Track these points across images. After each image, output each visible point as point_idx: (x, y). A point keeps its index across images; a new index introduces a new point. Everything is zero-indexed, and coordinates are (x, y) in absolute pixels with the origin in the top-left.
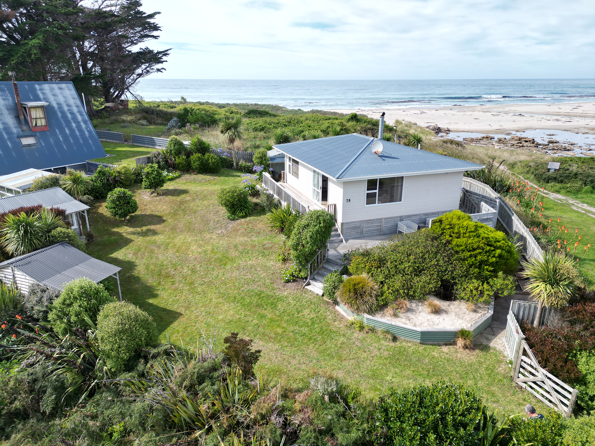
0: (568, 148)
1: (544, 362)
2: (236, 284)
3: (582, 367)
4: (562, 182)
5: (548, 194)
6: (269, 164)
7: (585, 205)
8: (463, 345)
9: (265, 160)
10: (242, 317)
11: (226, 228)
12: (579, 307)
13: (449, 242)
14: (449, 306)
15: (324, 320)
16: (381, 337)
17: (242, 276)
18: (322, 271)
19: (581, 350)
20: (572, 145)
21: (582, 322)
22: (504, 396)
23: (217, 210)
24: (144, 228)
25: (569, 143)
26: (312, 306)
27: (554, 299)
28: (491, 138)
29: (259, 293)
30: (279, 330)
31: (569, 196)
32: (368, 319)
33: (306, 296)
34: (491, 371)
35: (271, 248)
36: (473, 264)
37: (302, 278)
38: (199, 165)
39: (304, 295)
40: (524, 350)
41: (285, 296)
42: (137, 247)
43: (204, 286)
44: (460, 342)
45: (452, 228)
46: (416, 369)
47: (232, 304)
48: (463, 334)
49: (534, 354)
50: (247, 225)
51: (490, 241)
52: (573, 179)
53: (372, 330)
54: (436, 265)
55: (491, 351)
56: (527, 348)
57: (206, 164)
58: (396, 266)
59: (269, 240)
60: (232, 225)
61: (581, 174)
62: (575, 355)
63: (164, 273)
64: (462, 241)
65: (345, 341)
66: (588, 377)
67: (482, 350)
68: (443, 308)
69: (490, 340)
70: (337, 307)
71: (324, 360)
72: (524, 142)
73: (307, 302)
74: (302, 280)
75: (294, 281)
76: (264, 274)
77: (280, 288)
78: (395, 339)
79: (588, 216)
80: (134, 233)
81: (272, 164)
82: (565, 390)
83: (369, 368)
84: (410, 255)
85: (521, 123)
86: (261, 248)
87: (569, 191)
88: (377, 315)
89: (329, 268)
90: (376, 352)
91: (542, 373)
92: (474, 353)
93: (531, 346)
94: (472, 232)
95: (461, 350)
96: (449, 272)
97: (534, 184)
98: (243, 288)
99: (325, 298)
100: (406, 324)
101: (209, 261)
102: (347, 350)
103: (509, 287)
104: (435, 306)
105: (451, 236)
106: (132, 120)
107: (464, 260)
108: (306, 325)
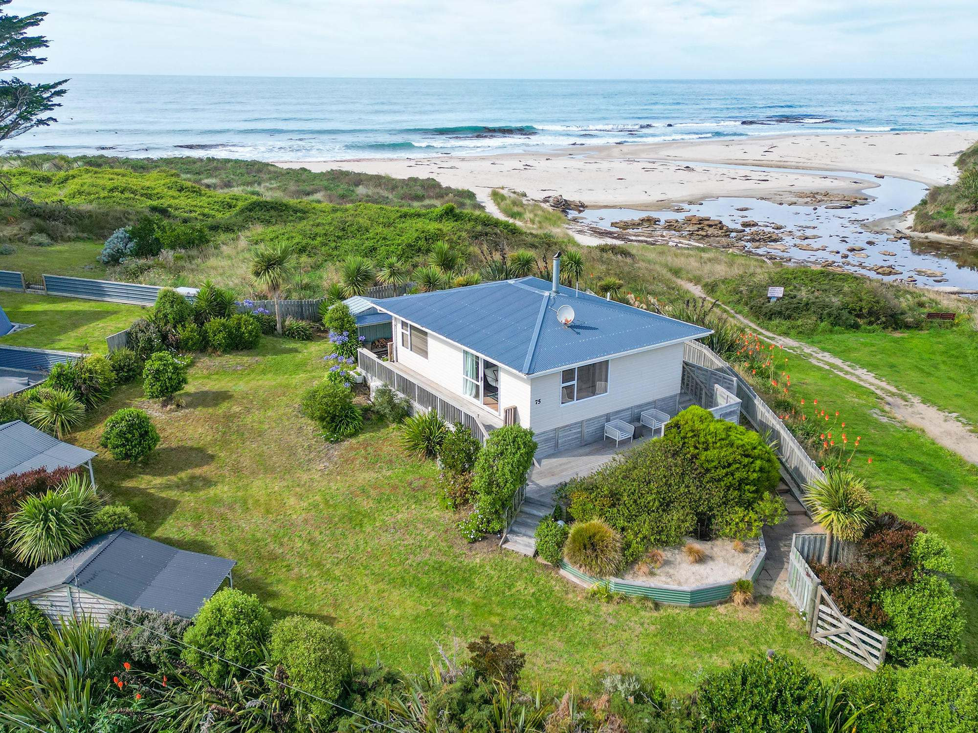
0: (774, 237)
1: (847, 610)
2: (395, 556)
3: (888, 609)
4: (789, 317)
5: (772, 339)
6: (357, 329)
7: (826, 354)
8: (742, 600)
9: (349, 321)
10: (430, 608)
11: (329, 458)
12: (877, 538)
13: (695, 457)
14: (712, 548)
15: (551, 594)
16: (638, 606)
17: (398, 542)
18: (522, 518)
19: (884, 589)
20: (777, 228)
21: (881, 556)
22: (805, 658)
23: (299, 425)
24: (183, 475)
25: (773, 225)
26: (525, 574)
27: (849, 531)
28: (656, 221)
29: (437, 566)
30: (495, 620)
31: (801, 340)
32: (616, 584)
33: (510, 560)
34: (781, 628)
35: (424, 487)
36: (731, 485)
37: (495, 533)
38: (224, 338)
39: (505, 559)
40: (822, 598)
41: (478, 565)
42: (191, 513)
43: (341, 567)
44: (739, 597)
45: (695, 435)
46: (696, 642)
47: (403, 590)
48: (741, 586)
49: (834, 601)
50: (365, 449)
51: (747, 450)
52: (804, 313)
53: (624, 599)
54: (686, 494)
55: (776, 602)
56: (825, 594)
57: (236, 337)
58: (635, 501)
59: (413, 472)
60: (337, 451)
61: (813, 303)
62: (879, 595)
63: (266, 554)
64: (712, 453)
65: (593, 620)
66: (895, 620)
67: (764, 603)
68: (707, 552)
69: (769, 588)
70: (562, 572)
71: (578, 652)
72: (706, 228)
73: (514, 570)
74: (494, 536)
75: (484, 538)
76: (433, 534)
77: (465, 554)
78: (657, 606)
79: (837, 376)
80: (168, 487)
81: (362, 328)
82: (873, 638)
83: (639, 652)
84: (650, 482)
85: (693, 187)
86: (408, 489)
87: (801, 332)
88: (626, 576)
89: (531, 513)
90: (639, 629)
91: (846, 623)
92: (757, 609)
93: (829, 592)
94: (723, 439)
95: (741, 607)
96: (705, 501)
97: (751, 321)
98: (409, 561)
99: (541, 560)
100: (668, 584)
101: (331, 522)
102: (601, 633)
103: (779, 511)
104: (698, 552)
105: (696, 448)
106: (15, 235)
107: (719, 480)
108: (527, 605)
